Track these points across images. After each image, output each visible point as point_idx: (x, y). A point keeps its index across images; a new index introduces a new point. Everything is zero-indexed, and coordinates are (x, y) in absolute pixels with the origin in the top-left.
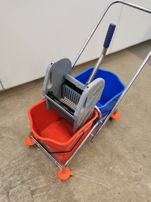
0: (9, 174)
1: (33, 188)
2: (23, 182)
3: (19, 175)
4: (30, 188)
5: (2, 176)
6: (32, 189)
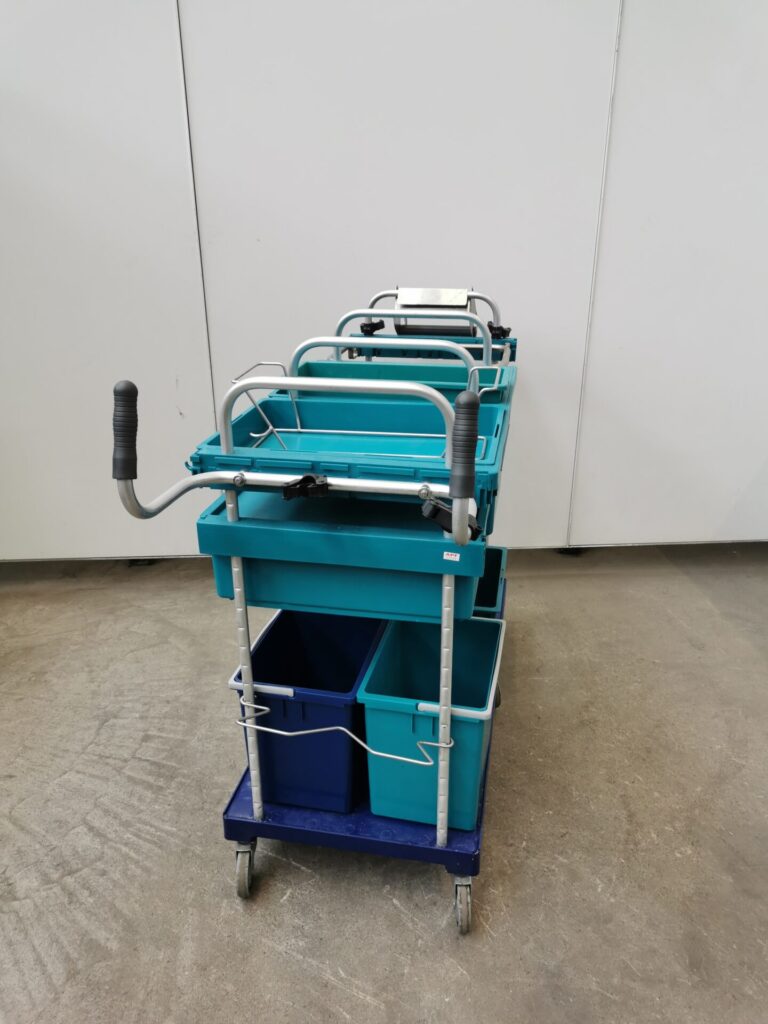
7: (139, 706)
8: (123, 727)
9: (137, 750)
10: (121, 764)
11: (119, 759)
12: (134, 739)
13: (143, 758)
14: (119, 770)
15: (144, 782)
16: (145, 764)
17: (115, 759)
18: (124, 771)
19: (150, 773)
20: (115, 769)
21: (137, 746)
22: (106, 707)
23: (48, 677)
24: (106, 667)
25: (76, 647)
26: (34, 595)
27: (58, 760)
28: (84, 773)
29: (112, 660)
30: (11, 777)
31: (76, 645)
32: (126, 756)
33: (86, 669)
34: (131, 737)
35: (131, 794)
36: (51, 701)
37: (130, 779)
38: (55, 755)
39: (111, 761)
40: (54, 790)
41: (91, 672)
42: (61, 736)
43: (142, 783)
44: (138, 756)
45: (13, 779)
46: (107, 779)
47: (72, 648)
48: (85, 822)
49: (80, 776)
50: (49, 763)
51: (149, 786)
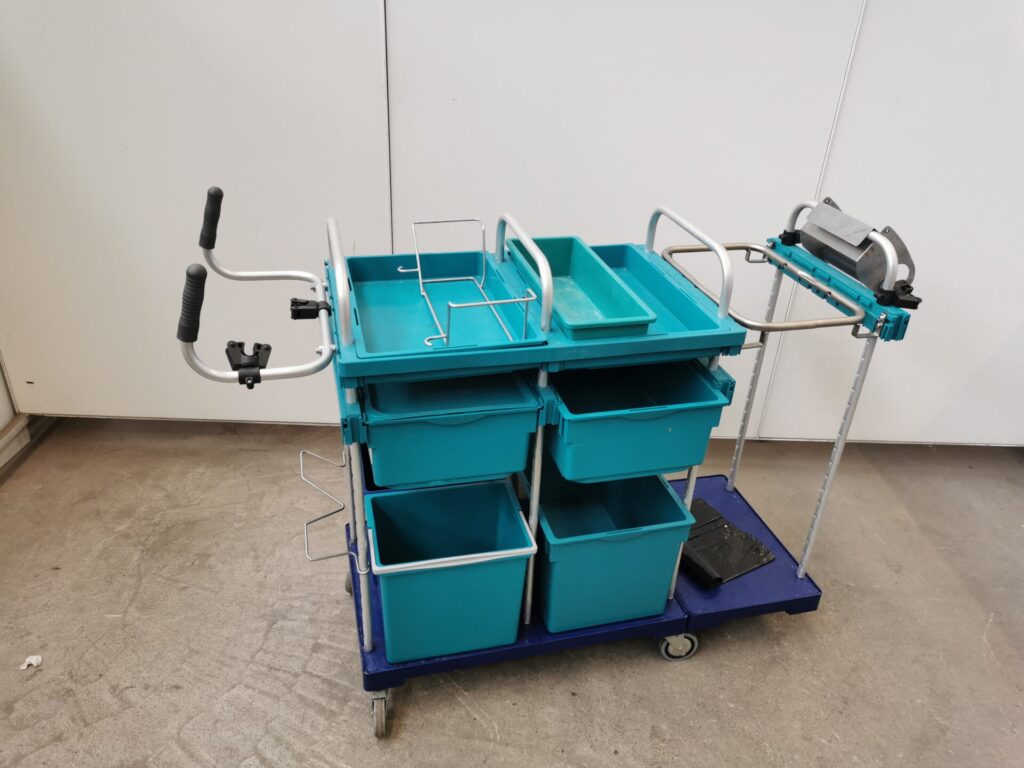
0: (298, 595)
1: (323, 640)
2: (312, 621)
3: (314, 604)
4: (318, 638)
5: (284, 590)
6: (320, 641)
7: (308, 606)
8: (292, 631)
9: (307, 662)
10: (291, 679)
11: (290, 672)
12: (304, 648)
13: (315, 673)
14: (289, 687)
15: (316, 703)
16: (317, 681)
17: (285, 672)
18: (294, 688)
19: (322, 693)
20: (285, 685)
21: (308, 657)
22: (273, 604)
23: (212, 561)
24: (272, 553)
25: (240, 525)
26: (193, 454)
27: (225, 669)
28: (253, 688)
29: (277, 543)
30: (178, 687)
31: (240, 522)
32: (297, 669)
33: (252, 554)
34: (301, 645)
35: (303, 719)
36: (217, 593)
37: (302, 699)
38: (222, 663)
39: (280, 674)
40: (223, 708)
41: (256, 557)
42: (227, 638)
43: (314, 705)
44: (309, 670)
45: (180, 691)
46: (277, 698)
47: (236, 525)
48: (257, 752)
49: (250, 691)
50: (217, 672)
51: (322, 710)
